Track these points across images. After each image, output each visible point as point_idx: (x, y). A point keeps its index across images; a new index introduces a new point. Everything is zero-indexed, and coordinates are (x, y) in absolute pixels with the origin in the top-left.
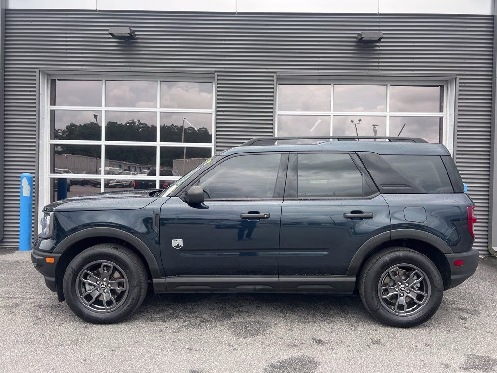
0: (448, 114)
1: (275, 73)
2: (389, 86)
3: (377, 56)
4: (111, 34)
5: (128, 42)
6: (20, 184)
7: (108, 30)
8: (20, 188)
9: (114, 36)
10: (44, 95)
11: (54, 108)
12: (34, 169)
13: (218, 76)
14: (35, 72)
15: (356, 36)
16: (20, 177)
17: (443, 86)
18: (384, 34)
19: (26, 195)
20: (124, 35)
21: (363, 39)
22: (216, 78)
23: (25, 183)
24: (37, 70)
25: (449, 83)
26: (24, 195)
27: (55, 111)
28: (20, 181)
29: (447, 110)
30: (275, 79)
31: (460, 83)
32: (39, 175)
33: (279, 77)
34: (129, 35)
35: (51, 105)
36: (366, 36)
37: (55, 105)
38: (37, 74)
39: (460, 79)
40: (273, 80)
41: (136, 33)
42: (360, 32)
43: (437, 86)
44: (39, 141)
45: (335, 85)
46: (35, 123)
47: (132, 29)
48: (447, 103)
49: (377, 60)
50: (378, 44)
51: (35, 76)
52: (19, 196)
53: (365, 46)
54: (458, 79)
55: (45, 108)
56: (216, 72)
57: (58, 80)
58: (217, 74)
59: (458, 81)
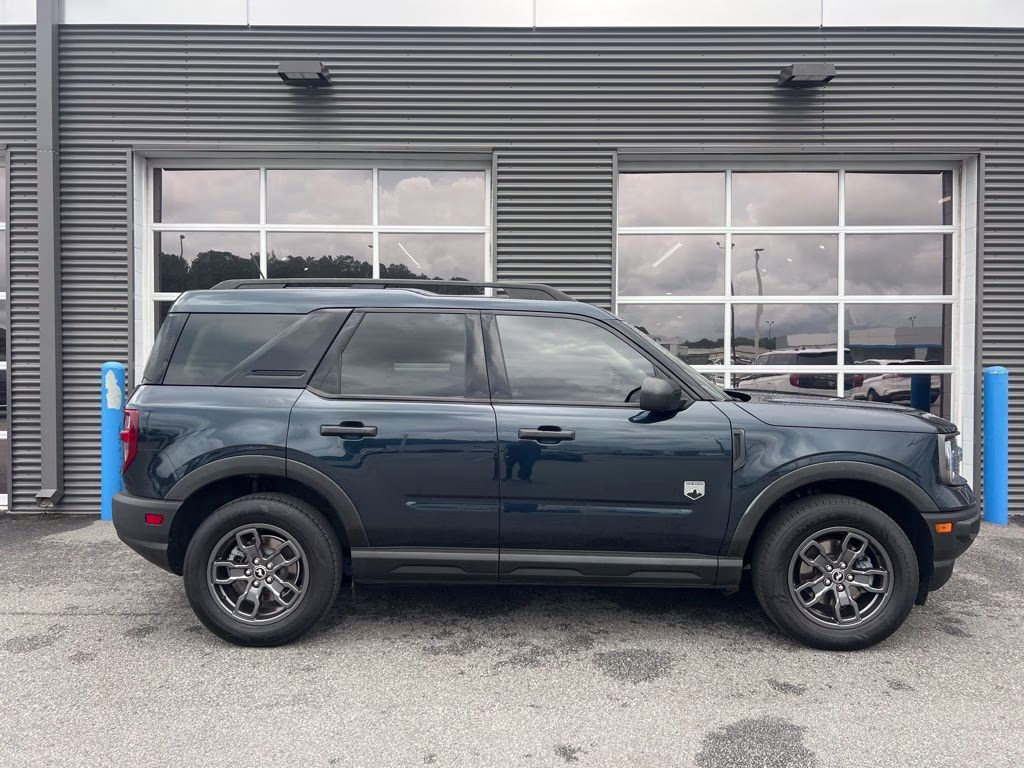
0: (963, 229)
1: (615, 149)
2: (842, 173)
3: (820, 113)
4: (281, 75)
5: (312, 90)
6: (99, 385)
7: (276, 67)
8: (99, 393)
9: (288, 79)
10: (140, 201)
11: (159, 227)
12: (126, 354)
13: (499, 157)
14: (124, 154)
15: (778, 72)
16: (99, 369)
17: (951, 172)
18: (837, 68)
19: (113, 407)
20: (307, 77)
21: (794, 79)
22: (496, 161)
23: (110, 382)
24: (128, 151)
25: (964, 166)
26: (110, 406)
27: (160, 233)
28: (99, 377)
29: (960, 221)
30: (615, 161)
31: (987, 165)
32: (134, 365)
33: (622, 158)
34: (317, 77)
35: (155, 222)
36: (802, 72)
37: (160, 222)
38: (128, 158)
39: (987, 157)
40: (611, 165)
41: (331, 72)
42: (789, 64)
43: (938, 172)
44: (134, 296)
45: (733, 172)
46: (125, 259)
47: (325, 64)
48: (960, 205)
49: (819, 121)
50: (821, 89)
51: (124, 162)
52: (99, 409)
53: (796, 92)
54: (982, 158)
55: (144, 227)
56: (495, 149)
57: (166, 169)
58: (496, 153)
59: (984, 161)
